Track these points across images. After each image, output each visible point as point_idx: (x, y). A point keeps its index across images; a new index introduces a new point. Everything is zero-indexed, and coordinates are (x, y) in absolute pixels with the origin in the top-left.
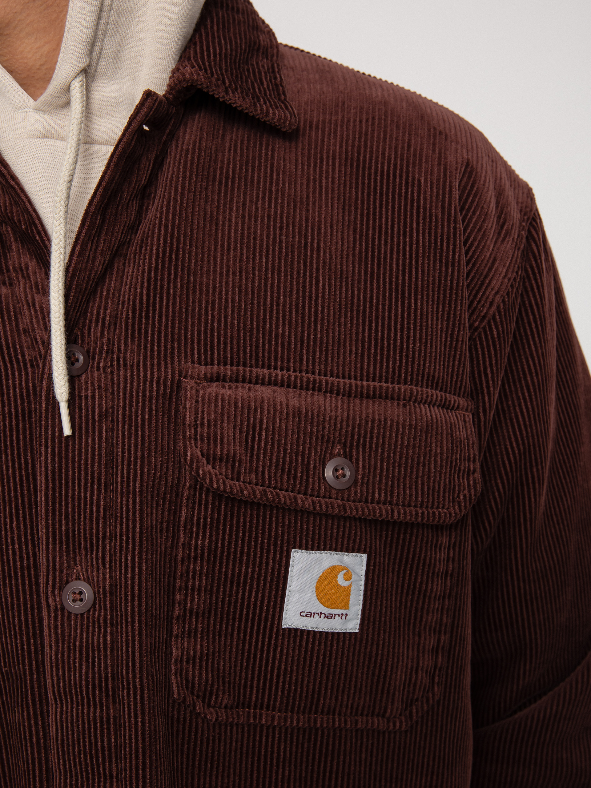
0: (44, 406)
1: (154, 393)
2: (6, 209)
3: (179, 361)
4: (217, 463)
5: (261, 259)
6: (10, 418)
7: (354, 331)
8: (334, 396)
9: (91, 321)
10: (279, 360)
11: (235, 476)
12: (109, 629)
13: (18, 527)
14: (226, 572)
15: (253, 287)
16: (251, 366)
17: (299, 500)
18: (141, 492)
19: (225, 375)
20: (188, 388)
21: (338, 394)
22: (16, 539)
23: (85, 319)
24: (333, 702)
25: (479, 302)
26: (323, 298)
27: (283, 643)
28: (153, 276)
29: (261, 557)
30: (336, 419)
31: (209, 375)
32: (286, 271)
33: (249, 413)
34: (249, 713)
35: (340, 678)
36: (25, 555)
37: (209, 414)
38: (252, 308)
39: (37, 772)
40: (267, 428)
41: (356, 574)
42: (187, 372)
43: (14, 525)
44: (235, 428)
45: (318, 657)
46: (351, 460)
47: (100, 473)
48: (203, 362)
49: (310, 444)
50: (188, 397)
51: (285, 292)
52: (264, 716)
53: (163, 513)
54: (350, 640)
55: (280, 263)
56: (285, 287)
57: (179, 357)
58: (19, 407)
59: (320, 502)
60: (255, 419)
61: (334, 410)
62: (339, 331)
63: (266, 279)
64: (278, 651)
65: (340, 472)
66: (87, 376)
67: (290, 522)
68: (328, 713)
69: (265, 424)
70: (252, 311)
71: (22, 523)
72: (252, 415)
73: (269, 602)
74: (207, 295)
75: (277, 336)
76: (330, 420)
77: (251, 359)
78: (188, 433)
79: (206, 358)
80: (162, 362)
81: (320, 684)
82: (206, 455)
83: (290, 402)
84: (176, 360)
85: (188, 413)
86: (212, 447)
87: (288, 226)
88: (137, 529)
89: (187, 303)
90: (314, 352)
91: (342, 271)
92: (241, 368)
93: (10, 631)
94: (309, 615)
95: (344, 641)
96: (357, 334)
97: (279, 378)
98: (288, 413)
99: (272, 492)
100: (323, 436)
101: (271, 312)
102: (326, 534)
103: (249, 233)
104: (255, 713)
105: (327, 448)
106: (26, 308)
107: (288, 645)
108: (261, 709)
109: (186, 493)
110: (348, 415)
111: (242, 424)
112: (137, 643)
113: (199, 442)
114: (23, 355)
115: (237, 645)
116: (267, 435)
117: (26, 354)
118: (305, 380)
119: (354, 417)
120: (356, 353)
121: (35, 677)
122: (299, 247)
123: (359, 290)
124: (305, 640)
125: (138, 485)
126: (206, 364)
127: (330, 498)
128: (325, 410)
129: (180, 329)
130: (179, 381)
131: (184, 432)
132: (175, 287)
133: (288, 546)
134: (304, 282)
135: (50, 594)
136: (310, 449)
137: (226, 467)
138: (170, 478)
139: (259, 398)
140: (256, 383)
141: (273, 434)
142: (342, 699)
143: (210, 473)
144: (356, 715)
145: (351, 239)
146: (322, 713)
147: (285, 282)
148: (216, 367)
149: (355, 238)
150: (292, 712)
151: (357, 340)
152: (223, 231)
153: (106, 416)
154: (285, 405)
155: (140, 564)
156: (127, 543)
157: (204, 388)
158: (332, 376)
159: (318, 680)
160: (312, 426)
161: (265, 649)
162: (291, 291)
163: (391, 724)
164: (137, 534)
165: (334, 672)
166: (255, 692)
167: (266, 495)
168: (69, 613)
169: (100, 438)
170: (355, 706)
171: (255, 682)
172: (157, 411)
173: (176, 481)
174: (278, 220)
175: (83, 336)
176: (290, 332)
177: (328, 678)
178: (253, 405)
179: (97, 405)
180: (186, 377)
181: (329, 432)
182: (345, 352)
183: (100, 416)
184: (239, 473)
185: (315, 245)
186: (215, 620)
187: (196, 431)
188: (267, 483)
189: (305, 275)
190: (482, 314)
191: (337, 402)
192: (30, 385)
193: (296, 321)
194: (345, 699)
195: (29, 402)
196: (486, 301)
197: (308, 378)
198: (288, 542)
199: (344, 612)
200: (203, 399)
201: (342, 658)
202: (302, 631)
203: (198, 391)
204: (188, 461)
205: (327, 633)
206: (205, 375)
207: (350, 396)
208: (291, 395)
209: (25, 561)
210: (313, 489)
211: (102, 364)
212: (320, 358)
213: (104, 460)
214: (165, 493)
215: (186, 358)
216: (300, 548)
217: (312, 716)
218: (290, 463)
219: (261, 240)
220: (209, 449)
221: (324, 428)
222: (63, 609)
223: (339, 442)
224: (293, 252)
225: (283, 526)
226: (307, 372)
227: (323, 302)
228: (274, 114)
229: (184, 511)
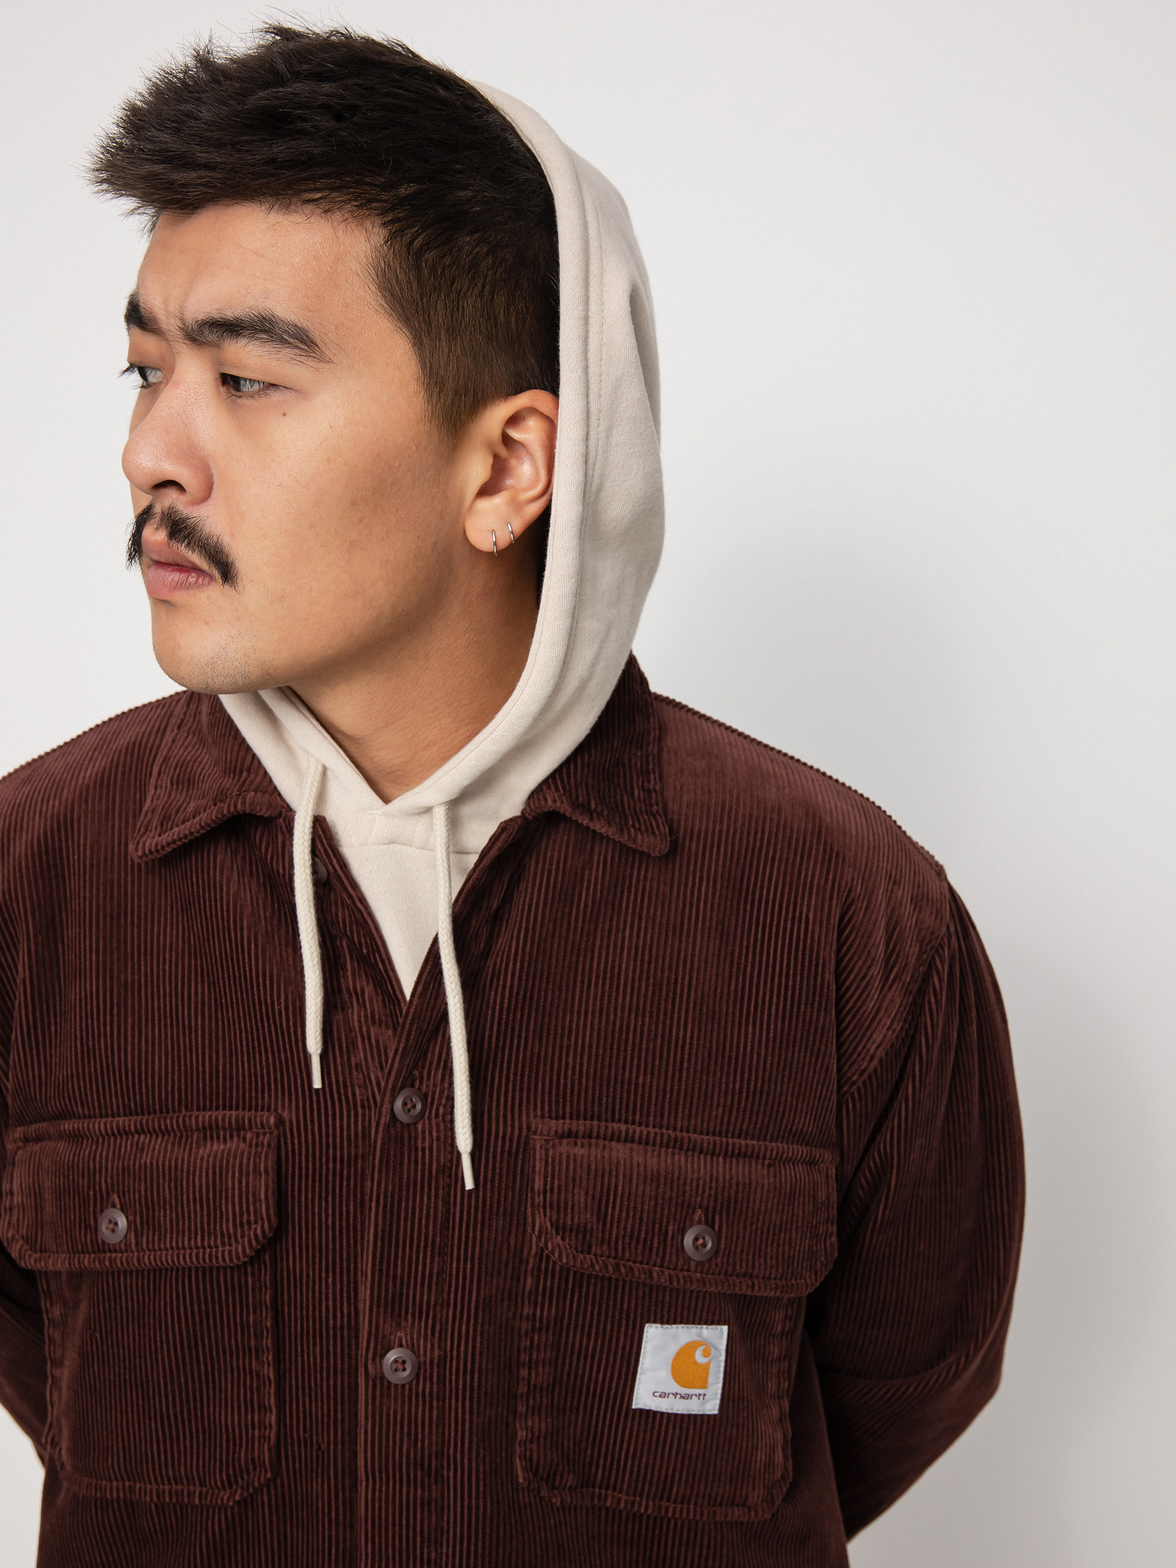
0: (378, 1158)
1: (499, 1150)
2: (345, 927)
3: (528, 1114)
4: (567, 1234)
5: (624, 997)
6: (335, 1162)
7: (724, 1081)
8: (696, 1154)
9: (431, 1063)
10: (638, 1113)
11: (586, 1249)
12: (435, 1403)
13: (334, 1284)
14: (573, 1344)
15: (613, 1030)
16: (606, 1121)
17: (655, 1274)
18: (480, 1259)
19: (577, 1132)
20: (538, 1146)
21: (701, 1152)
22: (331, 1296)
23: (425, 1060)
24: (689, 1491)
25: (859, 1055)
26: (691, 1044)
27: (632, 1425)
28: (504, 1017)
29: (612, 1331)
30: (698, 1181)
31: (560, 1131)
32: (651, 1012)
33: (603, 1176)
34: (593, 1493)
35: (696, 1465)
36: (339, 1315)
37: (559, 1179)
38: (611, 1054)
39: (333, 1551)
40: (622, 1193)
41: (716, 1348)
42: (537, 1128)
43: (330, 1281)
44: (587, 1194)
45: (672, 1441)
46: (713, 1227)
47: (434, 1235)
48: (554, 1114)
49: (669, 1210)
50: (538, 1158)
51: (648, 1036)
52: (610, 1498)
53: (505, 1281)
54: (708, 1422)
55: (645, 1002)
56: (649, 1030)
57: (528, 1109)
58: (345, 1151)
59: (677, 1276)
60: (609, 1184)
61: (696, 1171)
62: (707, 1082)
63: (629, 1022)
64: (627, 1432)
65: (701, 1241)
66: (424, 1124)
67: (644, 1293)
68: (682, 1503)
69: (620, 1188)
70: (611, 1058)
71: (338, 1278)
72: (606, 1179)
73: (619, 1379)
74: (562, 1038)
75: (637, 1085)
76: (692, 1182)
77: (606, 1112)
78: (537, 1200)
79: (557, 1111)
80: (509, 1114)
81: (674, 1470)
82: (556, 1226)
83: (649, 1163)
84: (524, 1112)
85: (537, 1177)
86: (562, 1216)
87: (657, 959)
88: (474, 1299)
89: (540, 1048)
90: (677, 1105)
91: (714, 1012)
92: (595, 1123)
93: (316, 1395)
94: (663, 1395)
95: (702, 1423)
96: (727, 1084)
97: (637, 1135)
98: (645, 1176)
99: (625, 1266)
100: (683, 1201)
101: (632, 1058)
102: (683, 1306)
103: (613, 967)
104: (600, 1494)
105: (687, 1214)
106: (359, 1039)
107: (639, 1426)
108: (607, 1489)
109: (531, 1260)
110: (711, 1176)
111: (594, 1189)
112: (467, 1422)
113: (548, 1210)
114: (354, 1094)
115: (583, 1421)
116: (622, 1202)
117: (357, 1092)
118: (666, 1137)
119: (717, 1178)
120: (724, 1106)
121: (339, 1447)
122: (668, 984)
123: (732, 1033)
124: (657, 1422)
125: (477, 1251)
126: (557, 1118)
127: (688, 1270)
128: (686, 1172)
129: (530, 1078)
130: (527, 1137)
131: (533, 1199)
132: (527, 1031)
133: (642, 1320)
134: (671, 1025)
135: (370, 1361)
136: (668, 1216)
137: (577, 1238)
138: (512, 1242)
139: (614, 1159)
140: (612, 1140)
141: (629, 1200)
142: (699, 1488)
143: (559, 1247)
144: (715, 1505)
145: (727, 974)
146: (675, 1502)
147: (650, 1025)
148: (568, 1121)
149: (731, 973)
150: (641, 1496)
151: (726, 1091)
152: (584, 963)
153: (444, 1170)
154: (642, 1166)
155: (474, 1336)
156: (462, 1313)
157: (554, 1146)
158: (695, 1132)
159: (672, 1466)
160: (672, 1190)
161: (614, 1427)
162: (656, 1035)
163: (753, 1513)
164: (473, 1304)
165: (691, 1457)
166: (600, 1471)
167: (619, 1269)
168: (389, 1383)
169: (436, 1196)
170: (713, 1495)
171: (602, 1460)
172: (501, 1170)
173: (519, 1246)
174: (647, 952)
175: (421, 1078)
176: (651, 1082)
177: (682, 1464)
178: (607, 1167)
179: (434, 1158)
180: (535, 1133)
181: (690, 1196)
182: (711, 1105)
183: (437, 1172)
184: (590, 1246)
185: (686, 982)
186: (559, 1394)
187: (545, 1197)
188: (620, 1255)
189: (672, 1018)
190: (862, 1068)
191: (699, 1162)
192: (360, 1127)
193: (659, 1070)
194: (702, 1488)
195: (356, 1147)
196: (866, 1054)
197: (669, 1136)
198: (642, 1316)
199: (701, 1391)
200: (553, 1161)
201: (699, 1443)
202: (655, 1413)
203: (547, 1150)
204: (536, 1233)
205: (683, 1415)
206: (556, 1131)
207: (713, 1153)
208: (649, 1155)
209: (339, 1320)
210: (670, 1261)
211: (441, 1111)
212: (683, 1112)
213: (439, 1220)
214: (507, 1260)
215: (535, 1109)
216: (655, 1322)
217: (664, 1504)
218: (646, 1233)
219: (626, 976)
220: (558, 1220)
221: (684, 1192)
222: (382, 1377)
223: (700, 1207)
224: (661, 989)
225: (637, 1299)
226: (668, 1129)
227: (691, 1048)
228: (643, 840)
229: (529, 1281)
